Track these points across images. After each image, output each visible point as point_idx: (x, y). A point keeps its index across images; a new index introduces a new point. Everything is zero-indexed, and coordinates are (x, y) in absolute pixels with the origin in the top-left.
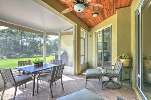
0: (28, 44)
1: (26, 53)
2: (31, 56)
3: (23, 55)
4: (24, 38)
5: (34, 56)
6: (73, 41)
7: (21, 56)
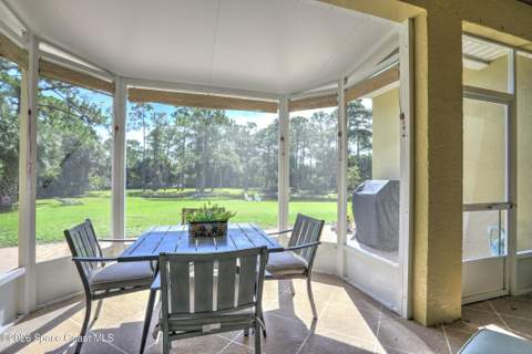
0: (314, 161)
1: (308, 187)
2: (320, 196)
3: (301, 191)
4: (304, 147)
5: (326, 197)
6: (402, 116)
7: (295, 195)
